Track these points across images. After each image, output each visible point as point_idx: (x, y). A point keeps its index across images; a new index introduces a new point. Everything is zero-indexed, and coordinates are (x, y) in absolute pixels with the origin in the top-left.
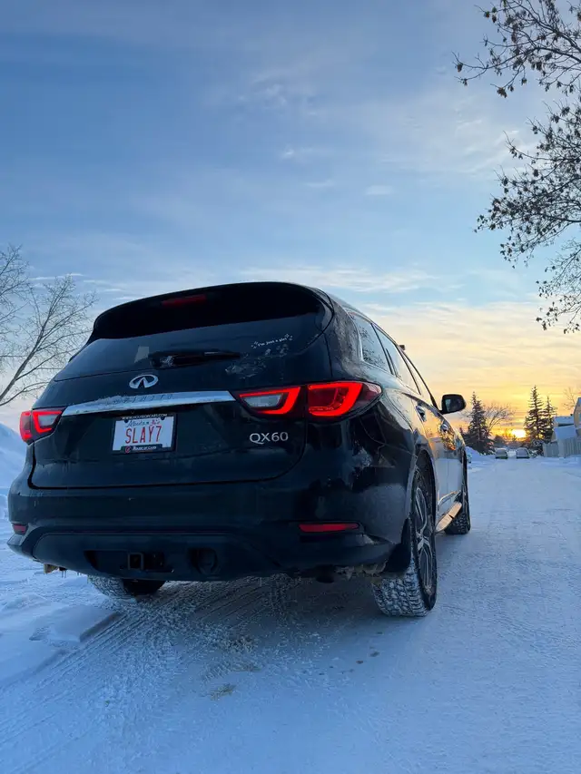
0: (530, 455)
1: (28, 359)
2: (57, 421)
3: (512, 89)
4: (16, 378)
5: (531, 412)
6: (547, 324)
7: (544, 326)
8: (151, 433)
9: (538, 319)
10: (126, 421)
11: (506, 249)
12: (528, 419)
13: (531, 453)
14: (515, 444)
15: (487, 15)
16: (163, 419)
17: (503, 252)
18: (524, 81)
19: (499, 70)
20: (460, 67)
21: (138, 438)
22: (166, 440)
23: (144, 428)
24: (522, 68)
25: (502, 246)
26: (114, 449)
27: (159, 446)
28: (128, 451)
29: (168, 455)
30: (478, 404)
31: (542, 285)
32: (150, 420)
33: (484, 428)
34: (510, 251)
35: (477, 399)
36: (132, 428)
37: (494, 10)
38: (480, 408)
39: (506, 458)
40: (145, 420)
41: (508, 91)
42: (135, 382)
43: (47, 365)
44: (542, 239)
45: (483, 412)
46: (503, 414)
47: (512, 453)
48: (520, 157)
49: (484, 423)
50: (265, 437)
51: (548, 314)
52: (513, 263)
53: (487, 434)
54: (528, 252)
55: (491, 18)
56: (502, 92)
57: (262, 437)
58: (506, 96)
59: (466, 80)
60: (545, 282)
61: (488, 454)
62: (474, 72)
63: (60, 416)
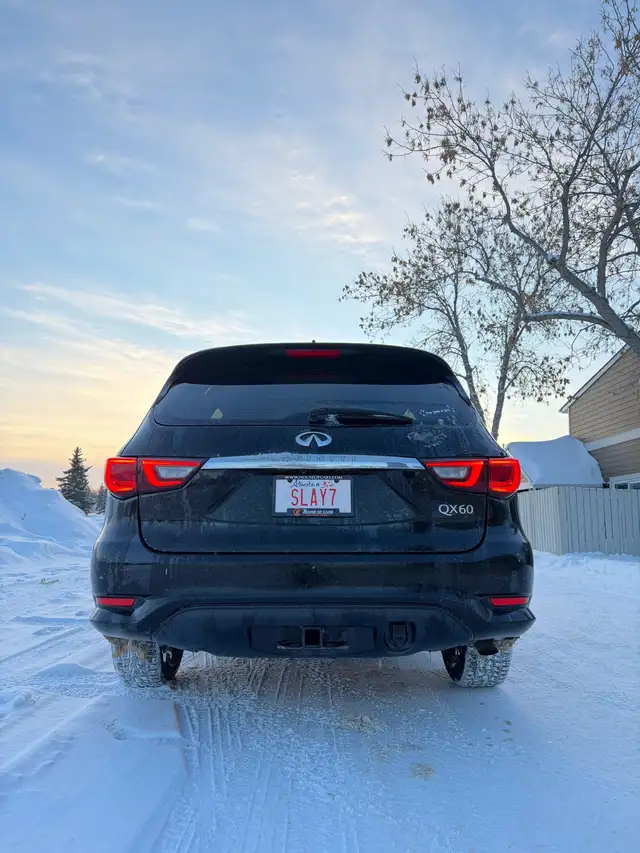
2: (193, 474)
3: (439, 178)
8: (323, 496)
10: (290, 481)
11: (366, 324)
15: (408, 97)
16: (337, 481)
17: (362, 326)
20: (389, 142)
21: (307, 499)
22: (344, 504)
23: (314, 490)
25: (362, 319)
26: (277, 511)
27: (336, 510)
28: (297, 514)
29: (346, 521)
32: (321, 482)
36: (299, 489)
37: (415, 95)
40: (315, 482)
41: (435, 178)
42: (304, 438)
50: (454, 509)
54: (385, 330)
55: (411, 101)
56: (430, 178)
57: (451, 509)
58: (433, 182)
59: (392, 156)
62: (403, 151)
63: (199, 469)
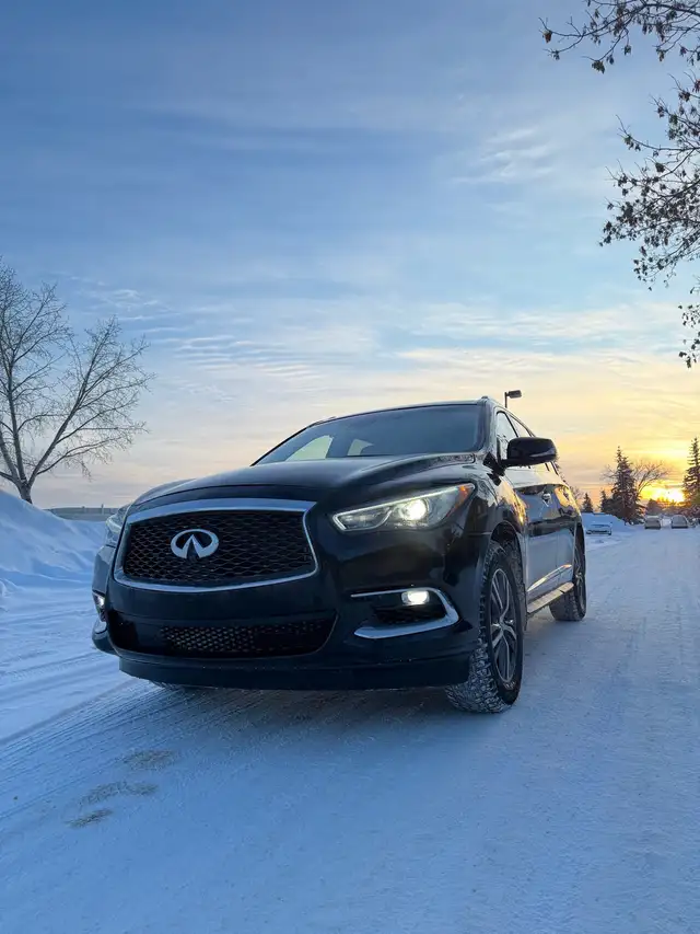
0: (689, 524)
1: (69, 418)
3: (612, 61)
4: (56, 441)
5: (690, 471)
6: (692, 361)
7: (689, 362)
9: (681, 354)
11: (641, 266)
12: (686, 480)
13: (691, 521)
14: (673, 510)
17: (637, 270)
18: (627, 50)
19: (597, 36)
20: (548, 36)
24: (624, 33)
25: (636, 262)
30: (625, 463)
31: (685, 310)
33: (632, 491)
34: (645, 268)
35: (623, 456)
38: (627, 467)
39: (659, 528)
41: (606, 64)
43: (91, 425)
44: (686, 252)
45: (631, 471)
46: (655, 473)
47: (666, 522)
48: (637, 148)
49: (631, 485)
51: (693, 347)
52: (649, 284)
53: (636, 498)
54: (668, 269)
56: (598, 66)
58: (603, 70)
59: (557, 52)
60: (690, 307)
61: (636, 523)
